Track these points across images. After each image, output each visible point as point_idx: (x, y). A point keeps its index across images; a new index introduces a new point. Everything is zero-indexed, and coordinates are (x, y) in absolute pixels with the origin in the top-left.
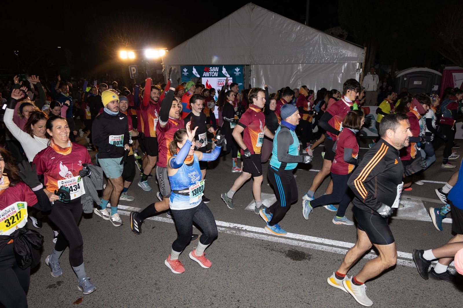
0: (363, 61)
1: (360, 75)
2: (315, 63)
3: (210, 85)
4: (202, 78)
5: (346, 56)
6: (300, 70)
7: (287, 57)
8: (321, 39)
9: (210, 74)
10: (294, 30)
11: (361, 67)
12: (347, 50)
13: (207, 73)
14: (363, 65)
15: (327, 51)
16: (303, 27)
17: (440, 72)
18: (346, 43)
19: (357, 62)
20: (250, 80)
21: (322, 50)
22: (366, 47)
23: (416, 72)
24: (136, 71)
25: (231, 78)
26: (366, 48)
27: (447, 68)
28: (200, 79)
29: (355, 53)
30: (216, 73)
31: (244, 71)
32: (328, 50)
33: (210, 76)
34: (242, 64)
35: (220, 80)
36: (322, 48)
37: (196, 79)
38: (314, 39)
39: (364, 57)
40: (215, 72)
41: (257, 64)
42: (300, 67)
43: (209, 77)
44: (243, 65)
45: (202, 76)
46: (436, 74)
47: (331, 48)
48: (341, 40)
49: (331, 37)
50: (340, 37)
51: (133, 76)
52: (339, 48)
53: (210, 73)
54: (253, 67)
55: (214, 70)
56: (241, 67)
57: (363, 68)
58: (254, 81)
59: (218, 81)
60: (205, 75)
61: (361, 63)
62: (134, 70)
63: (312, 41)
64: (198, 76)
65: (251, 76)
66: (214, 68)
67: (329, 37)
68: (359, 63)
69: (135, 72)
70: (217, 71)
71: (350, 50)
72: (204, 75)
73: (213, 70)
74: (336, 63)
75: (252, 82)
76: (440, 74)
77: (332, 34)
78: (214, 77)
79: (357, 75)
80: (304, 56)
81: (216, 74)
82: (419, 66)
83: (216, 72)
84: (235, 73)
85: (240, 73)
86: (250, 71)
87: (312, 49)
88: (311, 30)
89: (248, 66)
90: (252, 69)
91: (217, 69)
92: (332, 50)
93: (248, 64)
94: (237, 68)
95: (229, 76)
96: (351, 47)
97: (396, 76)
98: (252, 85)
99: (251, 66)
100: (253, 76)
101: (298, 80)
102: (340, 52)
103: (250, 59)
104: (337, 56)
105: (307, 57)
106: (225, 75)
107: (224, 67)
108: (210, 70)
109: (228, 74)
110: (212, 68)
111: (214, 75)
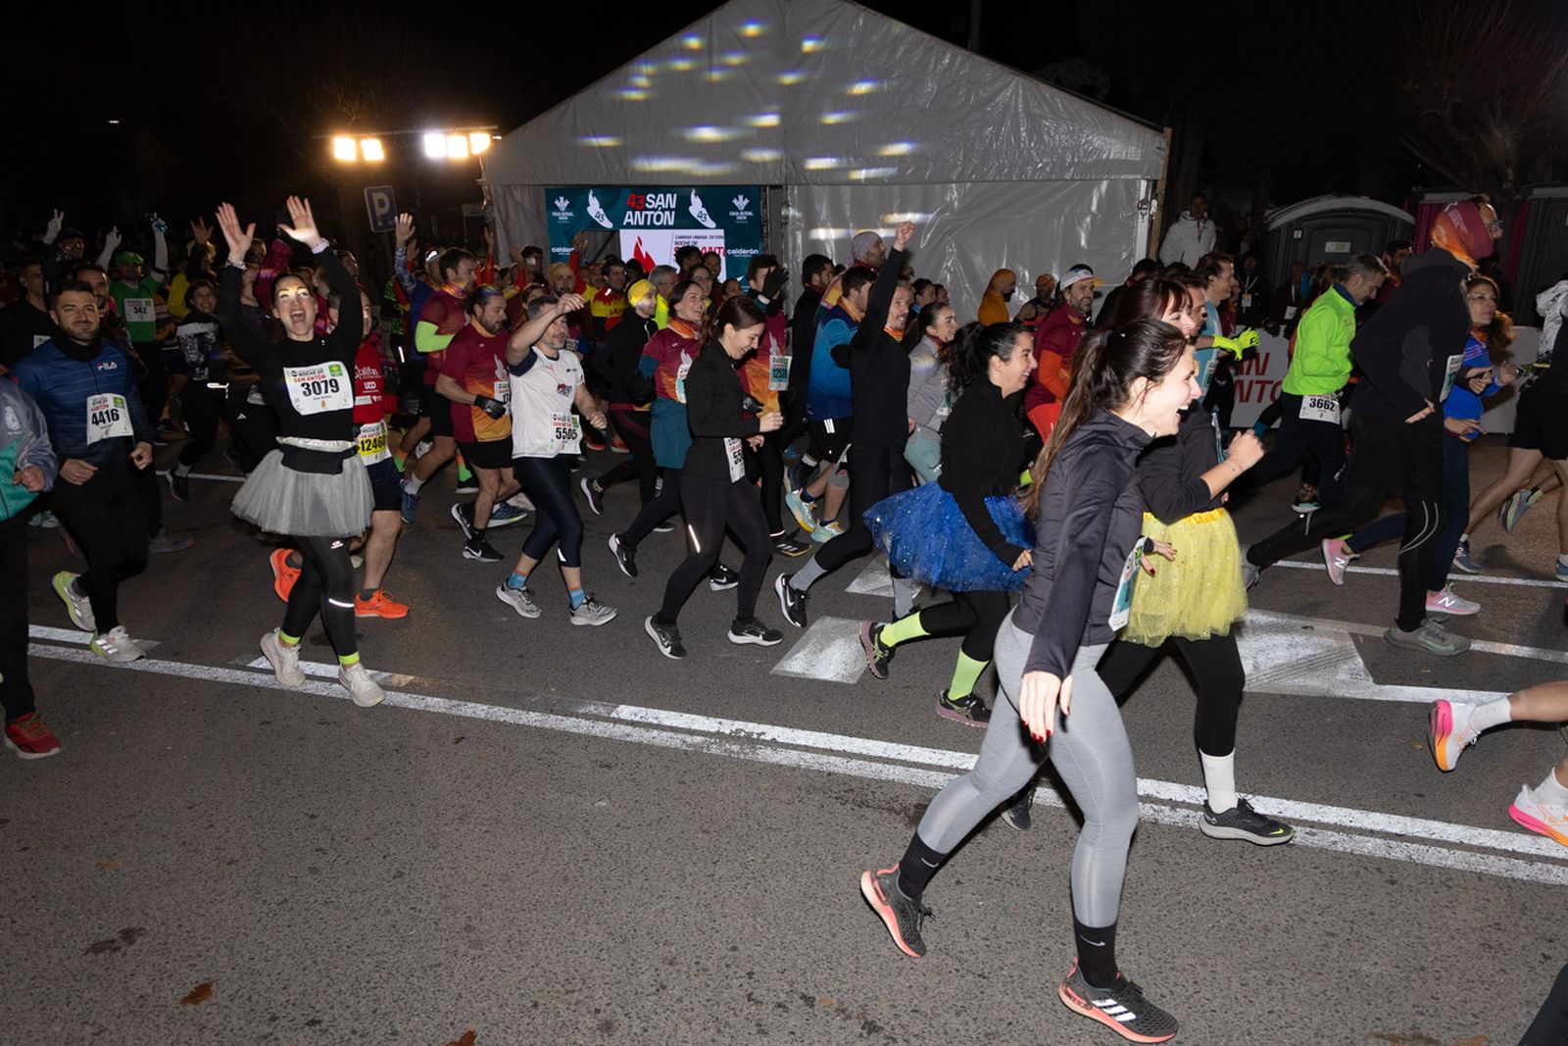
0: (1161, 175)
1: (1151, 222)
2: (1003, 181)
3: (647, 254)
4: (621, 231)
5: (1105, 156)
6: (952, 202)
7: (908, 160)
8: (1020, 100)
10: (931, 66)
11: (1155, 196)
12: (1109, 137)
13: (637, 213)
14: (1161, 188)
15: (1040, 140)
16: (959, 59)
17: (1408, 212)
18: (1105, 112)
19: (1139, 177)
20: (783, 237)
21: (1024, 134)
22: (1169, 126)
23: (1333, 211)
24: (391, 207)
25: (721, 232)
26: (1168, 131)
27: (1431, 198)
28: (613, 235)
29: (1133, 148)
30: (667, 213)
31: (765, 207)
32: (1046, 137)
33: (649, 223)
34: (757, 183)
35: (683, 237)
36: (1026, 131)
37: (600, 236)
38: (998, 100)
39: (1162, 162)
40: (663, 210)
41: (809, 184)
42: (953, 194)
43: (645, 227)
44: (760, 186)
45: (619, 224)
46: (1395, 220)
47: (1056, 129)
48: (1087, 104)
49: (1054, 90)
50: (1086, 91)
51: (380, 224)
52: (1081, 130)
53: (649, 213)
54: (793, 192)
55: (662, 203)
56: (754, 193)
57: (1160, 197)
58: (799, 241)
60: (631, 220)
61: (1154, 184)
62: (382, 204)
63: (993, 104)
64: (607, 224)
65: (786, 224)
66: (661, 196)
67: (1048, 91)
68: (1148, 181)
69: (385, 210)
70: (673, 206)
71: (1117, 137)
72: (625, 223)
73: (658, 203)
74: (1073, 180)
75: (790, 244)
76: (1409, 218)
77: (1059, 84)
78: (662, 227)
79: (1140, 221)
80: (964, 156)
81: (669, 218)
82: (1340, 193)
83: (670, 209)
84: (732, 214)
85: (750, 214)
86: (786, 206)
87: (991, 133)
88: (989, 69)
89: (778, 190)
90: (789, 198)
91: (671, 200)
92: (1057, 138)
93: (777, 183)
94: (741, 197)
95: (714, 225)
96: (1120, 125)
97: (1268, 224)
98: (791, 254)
99: (787, 189)
100: (794, 223)
101: (948, 238)
102: (1085, 144)
103: (783, 167)
104: (1073, 158)
105: (975, 161)
106: (699, 219)
107: (696, 195)
108: (647, 205)
109: (708, 217)
110: (654, 197)
111: (663, 221)
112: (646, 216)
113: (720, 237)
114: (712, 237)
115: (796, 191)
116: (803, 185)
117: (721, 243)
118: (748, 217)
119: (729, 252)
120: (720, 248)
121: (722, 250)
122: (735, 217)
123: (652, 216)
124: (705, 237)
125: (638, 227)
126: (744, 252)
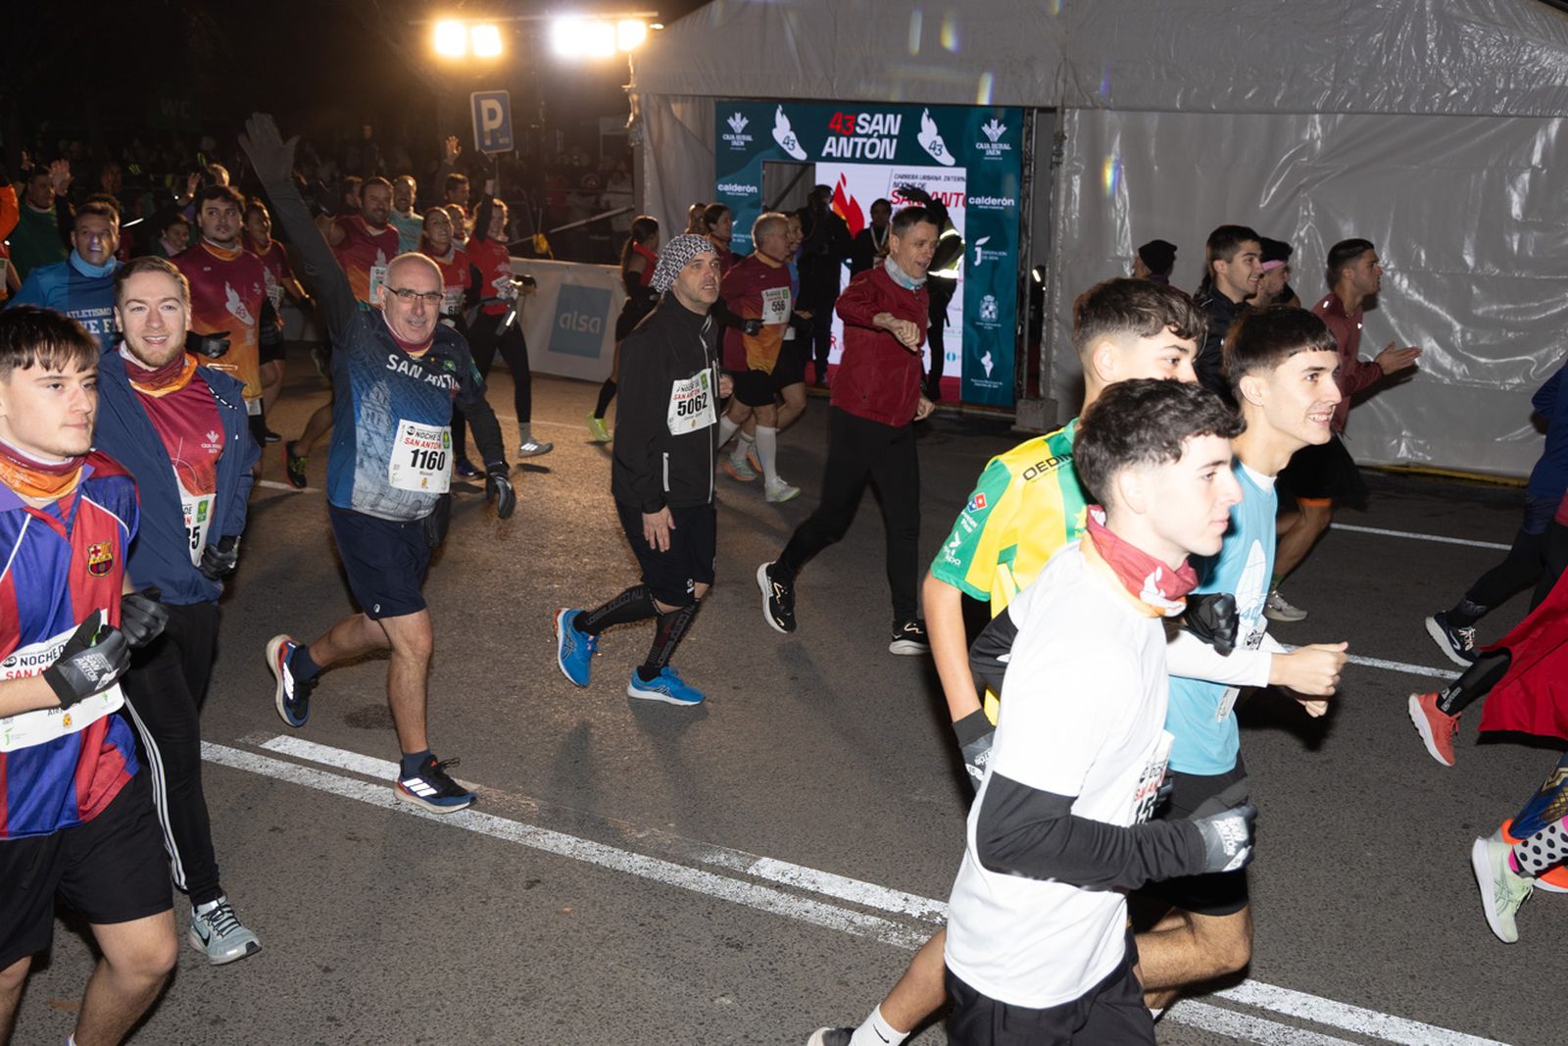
2: (1394, 113)
3: (852, 199)
4: (820, 167)
5: (1558, 82)
6: (1312, 141)
7: (1250, 77)
9: (855, 145)
13: (843, 140)
15: (1457, 54)
20: (1053, 182)
21: (1432, 45)
24: (505, 119)
25: (962, 172)
28: (807, 168)
30: (886, 141)
31: (1029, 138)
32: (1466, 51)
33: (858, 155)
34: (1018, 102)
35: (906, 177)
36: (1436, 39)
37: (788, 172)
40: (881, 137)
41: (1097, 108)
42: (1315, 130)
43: (853, 160)
44: (1023, 108)
45: (815, 154)
47: (1483, 38)
51: (488, 142)
52: (1523, 42)
53: (860, 141)
54: (1073, 121)
55: (880, 128)
56: (1015, 117)
58: (1077, 190)
59: (896, 185)
60: (833, 150)
62: (492, 114)
64: (799, 154)
65: (1058, 164)
66: (879, 117)
69: (496, 124)
70: (895, 131)
72: (824, 154)
73: (874, 127)
74: (1505, 116)
75: (1063, 194)
78: (877, 161)
80: (1336, 74)
81: (887, 148)
83: (890, 136)
84: (980, 146)
85: (1007, 147)
86: (1060, 138)
87: (1381, 41)
89: (1050, 115)
90: (1066, 127)
91: (893, 124)
92: (1483, 51)
93: (1049, 104)
94: (994, 123)
95: (951, 161)
98: (1062, 208)
99: (1063, 113)
100: (1070, 163)
101: (1303, 195)
102: (1527, 62)
103: (1060, 81)
104: (1507, 83)
105: (1352, 82)
106: (931, 152)
107: (929, 117)
108: (858, 129)
109: (944, 150)
110: (868, 118)
111: (879, 152)
112: (855, 144)
113: (959, 179)
114: (948, 179)
115: (1076, 118)
116: (1090, 108)
117: (961, 187)
118: (1002, 151)
119: (971, 200)
120: (958, 195)
121: (961, 198)
122: (984, 151)
123: (864, 144)
124: (937, 178)
125: (842, 160)
126: (994, 201)
